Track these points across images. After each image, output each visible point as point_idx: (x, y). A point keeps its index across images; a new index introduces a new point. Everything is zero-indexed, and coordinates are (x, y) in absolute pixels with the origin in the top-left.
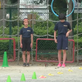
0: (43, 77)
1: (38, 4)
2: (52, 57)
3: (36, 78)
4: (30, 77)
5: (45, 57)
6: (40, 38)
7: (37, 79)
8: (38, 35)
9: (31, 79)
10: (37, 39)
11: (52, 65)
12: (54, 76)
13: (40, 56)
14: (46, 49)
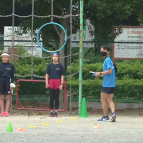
0: (20, 130)
1: (21, 34)
2: (38, 104)
3: (12, 131)
4: (5, 129)
5: (30, 104)
6: (26, 78)
7: (14, 132)
8: (23, 75)
9: (5, 132)
10: (18, 80)
11: (37, 115)
12: (37, 128)
13: (22, 103)
14: (34, 93)
